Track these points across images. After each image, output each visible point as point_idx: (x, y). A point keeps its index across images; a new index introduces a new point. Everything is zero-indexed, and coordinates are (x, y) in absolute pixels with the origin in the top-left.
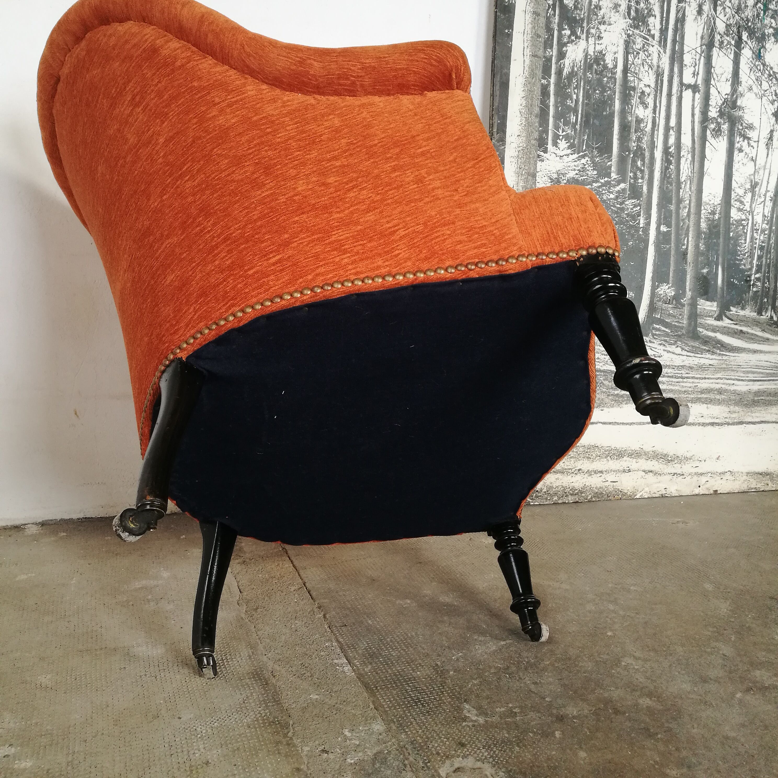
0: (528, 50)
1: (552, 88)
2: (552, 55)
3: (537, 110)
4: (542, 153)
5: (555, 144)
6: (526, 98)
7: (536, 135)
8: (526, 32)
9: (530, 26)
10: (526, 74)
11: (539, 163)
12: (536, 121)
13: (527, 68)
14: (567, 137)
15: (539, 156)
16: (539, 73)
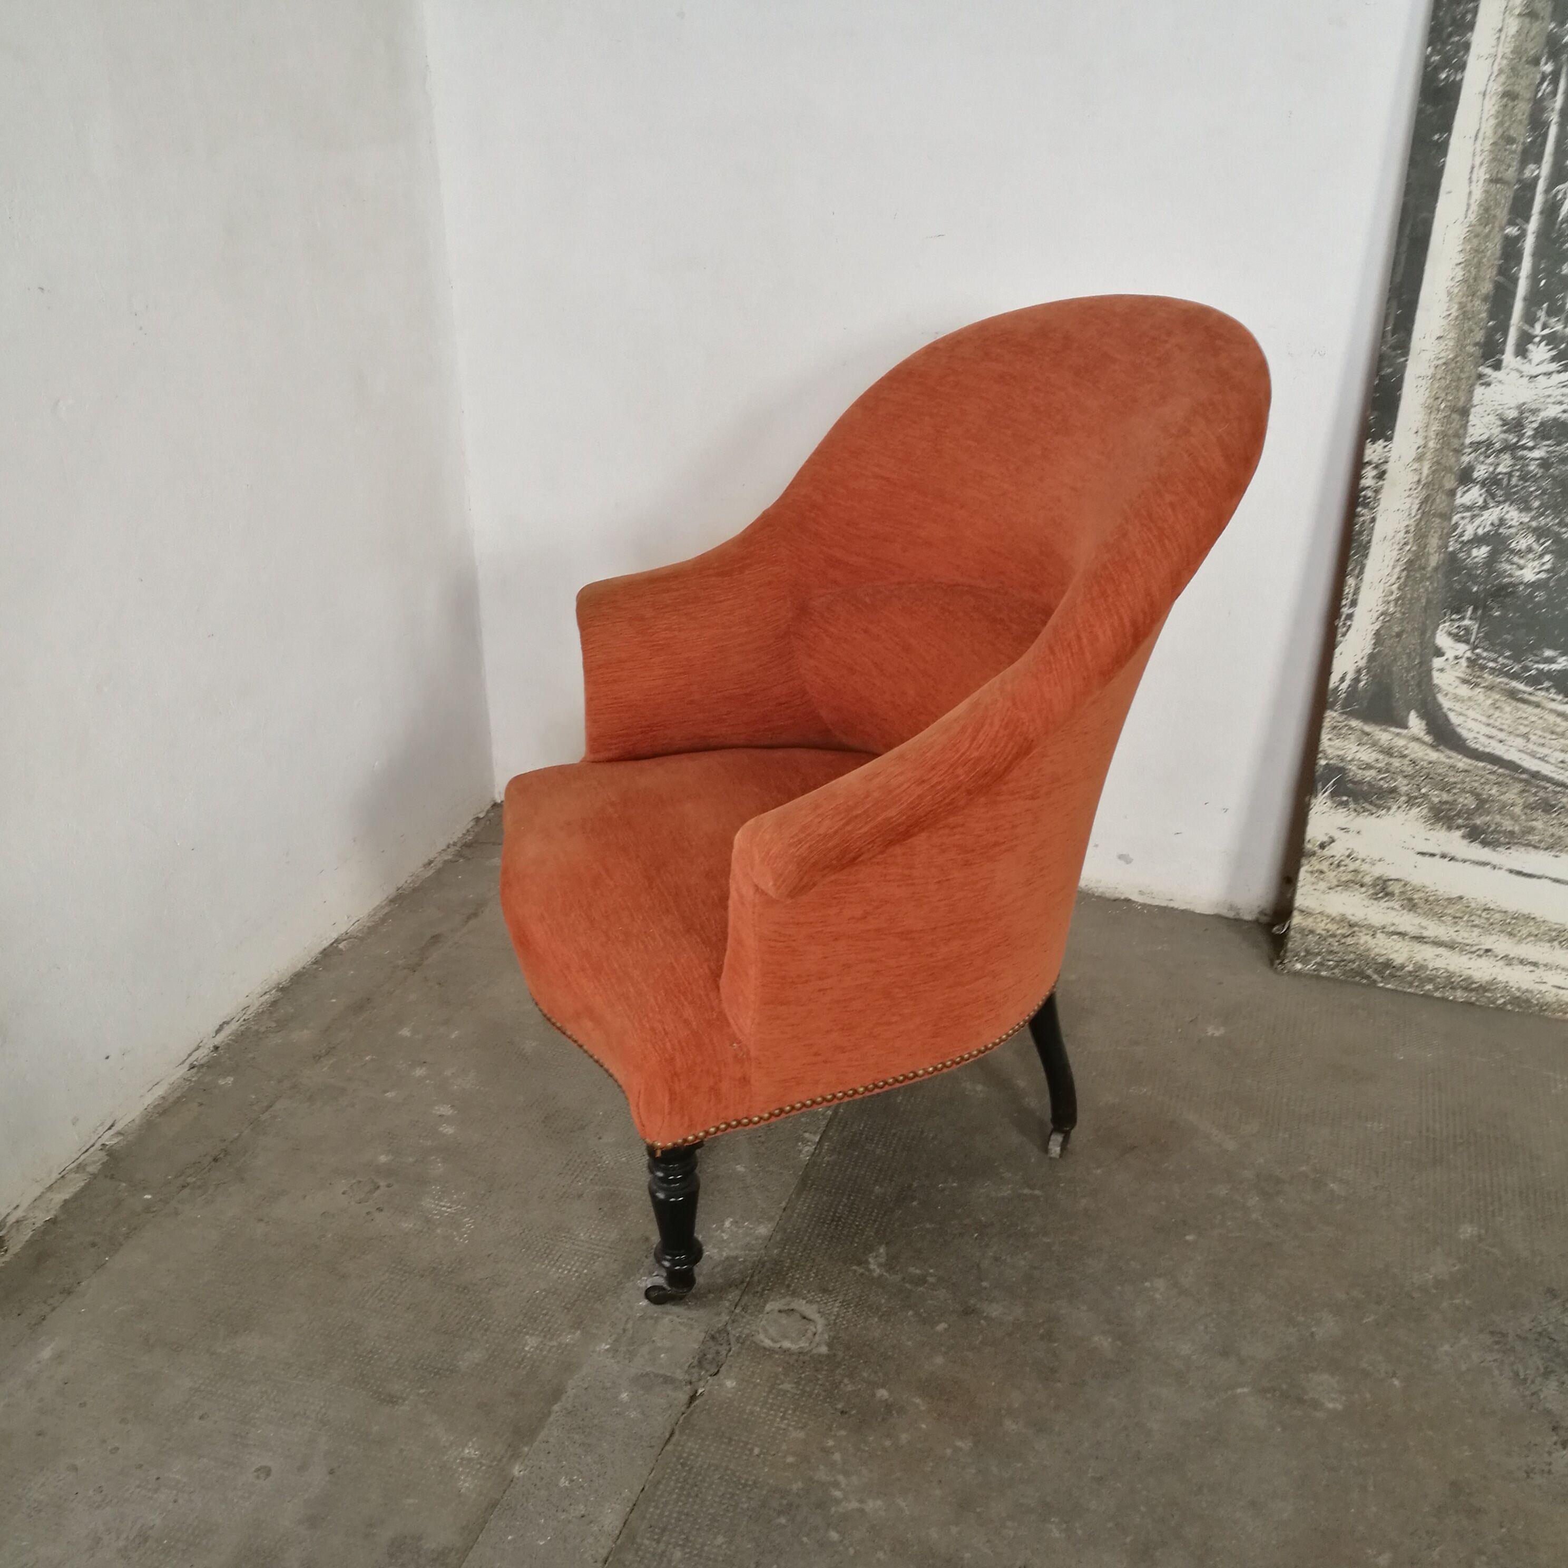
0: (1484, 169)
1: (1529, 244)
2: (1537, 178)
3: (1486, 287)
4: (1488, 371)
5: (1521, 351)
6: (1466, 264)
7: (1479, 336)
8: (1481, 135)
9: (1493, 122)
10: (1472, 217)
11: (1479, 391)
12: (1481, 309)
13: (1474, 207)
14: (1552, 340)
15: (1480, 376)
16: (1502, 214)
